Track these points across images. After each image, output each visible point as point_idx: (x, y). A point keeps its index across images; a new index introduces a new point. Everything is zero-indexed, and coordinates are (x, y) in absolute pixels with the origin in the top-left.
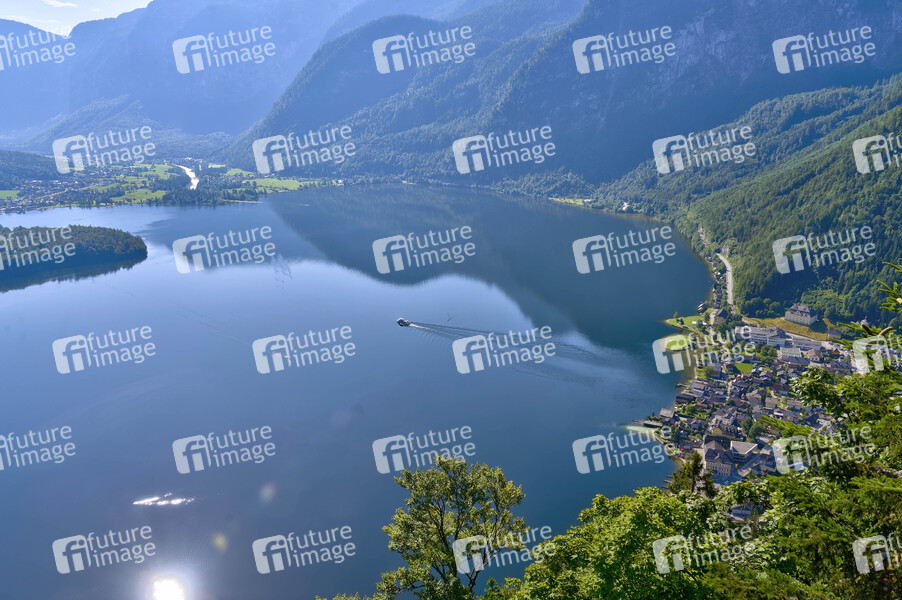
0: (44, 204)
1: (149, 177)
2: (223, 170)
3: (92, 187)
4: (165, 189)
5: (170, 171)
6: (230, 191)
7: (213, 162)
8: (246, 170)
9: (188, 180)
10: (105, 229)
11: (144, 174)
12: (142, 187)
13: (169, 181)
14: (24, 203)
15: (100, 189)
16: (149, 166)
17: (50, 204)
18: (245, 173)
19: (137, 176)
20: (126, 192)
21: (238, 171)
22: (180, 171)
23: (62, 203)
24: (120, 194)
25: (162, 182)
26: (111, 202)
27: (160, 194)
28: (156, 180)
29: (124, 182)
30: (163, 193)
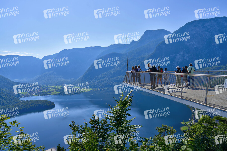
0: (33, 95)
1: (56, 89)
3: (44, 91)
4: (60, 91)
5: (61, 87)
10: (46, 101)
12: (55, 91)
14: (29, 95)
15: (45, 92)
17: (34, 95)
19: (54, 88)
23: (37, 95)
24: (50, 93)
25: (59, 90)
26: (48, 94)
28: (58, 89)
29: (51, 90)
30: (59, 92)
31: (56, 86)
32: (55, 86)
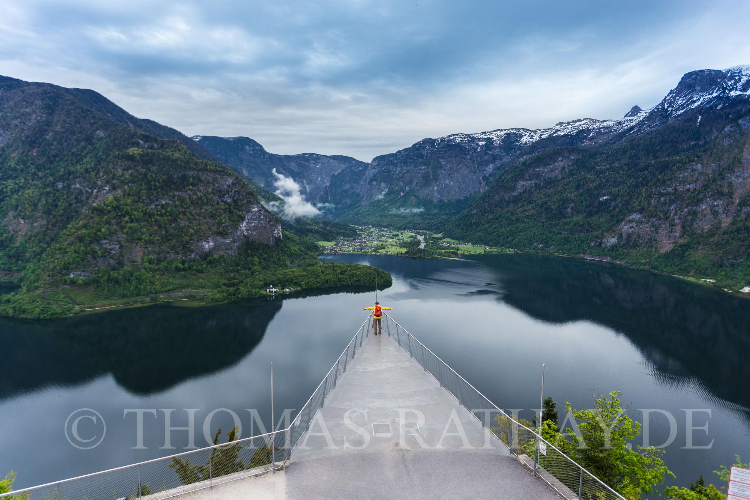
1: (399, 240)
2: (441, 239)
4: (407, 247)
5: (412, 237)
6: (443, 251)
7: (436, 233)
8: (452, 239)
9: (419, 243)
11: (397, 238)
13: (409, 243)
16: (399, 234)
18: (453, 241)
19: (393, 238)
21: (449, 240)
22: (415, 238)
27: (404, 250)
28: (403, 242)
32: (397, 233)
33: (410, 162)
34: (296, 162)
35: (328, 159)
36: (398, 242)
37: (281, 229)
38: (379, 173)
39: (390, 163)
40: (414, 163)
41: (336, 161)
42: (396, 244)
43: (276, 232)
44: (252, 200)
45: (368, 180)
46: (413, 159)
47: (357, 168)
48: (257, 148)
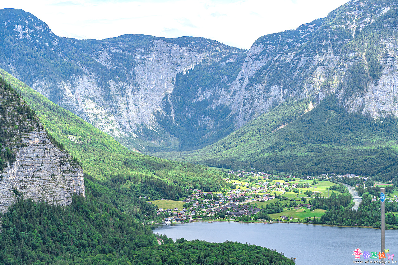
0: (205, 218)
1: (309, 194)
4: (325, 208)
5: (335, 189)
7: (380, 180)
10: (260, 248)
12: (301, 205)
13: (330, 200)
15: (259, 205)
17: (212, 218)
20: (285, 209)
22: (341, 190)
23: (222, 217)
24: (278, 211)
25: (323, 200)
26: (269, 219)
27: (320, 213)
29: (284, 199)
30: (322, 212)
31: (310, 182)
32: (305, 181)
33: (326, 46)
34: (110, 52)
35: (170, 44)
36: (308, 199)
37: (82, 178)
38: (266, 67)
39: (286, 48)
40: (334, 47)
41: (184, 48)
42: (302, 202)
43: (74, 183)
44: (28, 124)
45: (246, 81)
46: (331, 40)
47: (224, 60)
48: (38, 28)
